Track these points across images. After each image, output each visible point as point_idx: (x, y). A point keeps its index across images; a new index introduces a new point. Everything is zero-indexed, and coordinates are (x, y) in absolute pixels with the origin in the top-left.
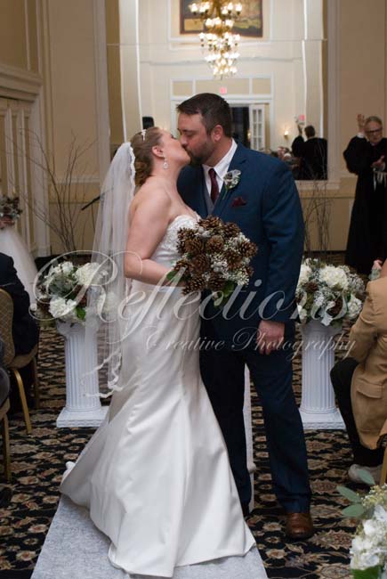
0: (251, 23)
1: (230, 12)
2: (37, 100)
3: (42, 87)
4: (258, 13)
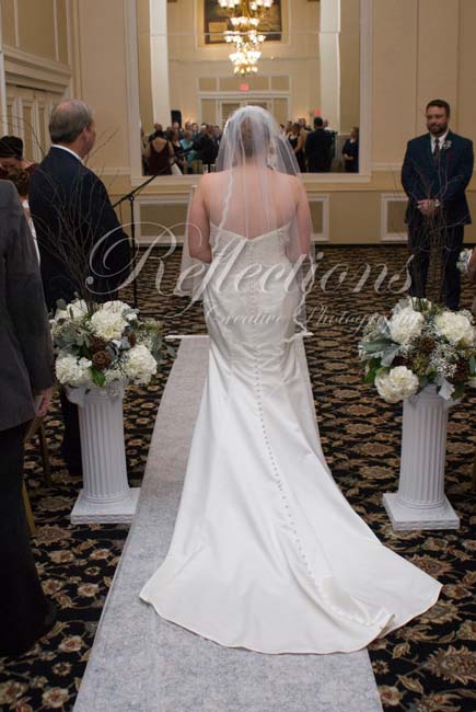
0: (271, 26)
2: (67, 91)
3: (72, 79)
4: (277, 18)
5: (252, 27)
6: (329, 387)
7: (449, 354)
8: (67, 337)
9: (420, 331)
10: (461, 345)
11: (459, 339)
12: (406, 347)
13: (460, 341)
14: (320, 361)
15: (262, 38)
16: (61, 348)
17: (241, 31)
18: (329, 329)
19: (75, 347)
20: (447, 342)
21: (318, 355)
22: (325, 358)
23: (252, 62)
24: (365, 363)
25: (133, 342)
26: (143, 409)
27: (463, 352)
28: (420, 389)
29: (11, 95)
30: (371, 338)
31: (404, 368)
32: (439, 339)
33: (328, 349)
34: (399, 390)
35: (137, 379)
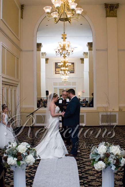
0: (72, 70)
1: (68, 65)
2: (18, 86)
3: (19, 83)
4: (73, 68)
5: (67, 70)
6: (84, 166)
7: (114, 158)
8: (11, 152)
9: (105, 151)
10: (117, 155)
11: (116, 153)
12: (102, 156)
13: (117, 154)
14: (82, 158)
15: (69, 73)
16: (9, 155)
17: (64, 71)
18: (85, 149)
19: (13, 155)
20: (113, 154)
21: (81, 157)
22: (83, 158)
23: (67, 78)
24: (91, 160)
25: (28, 154)
26: (33, 171)
27: (117, 157)
28: (106, 167)
29: (3, 87)
30: (93, 153)
31: (102, 161)
32: (111, 154)
33: (84, 155)
34: (100, 167)
35: (29, 164)
